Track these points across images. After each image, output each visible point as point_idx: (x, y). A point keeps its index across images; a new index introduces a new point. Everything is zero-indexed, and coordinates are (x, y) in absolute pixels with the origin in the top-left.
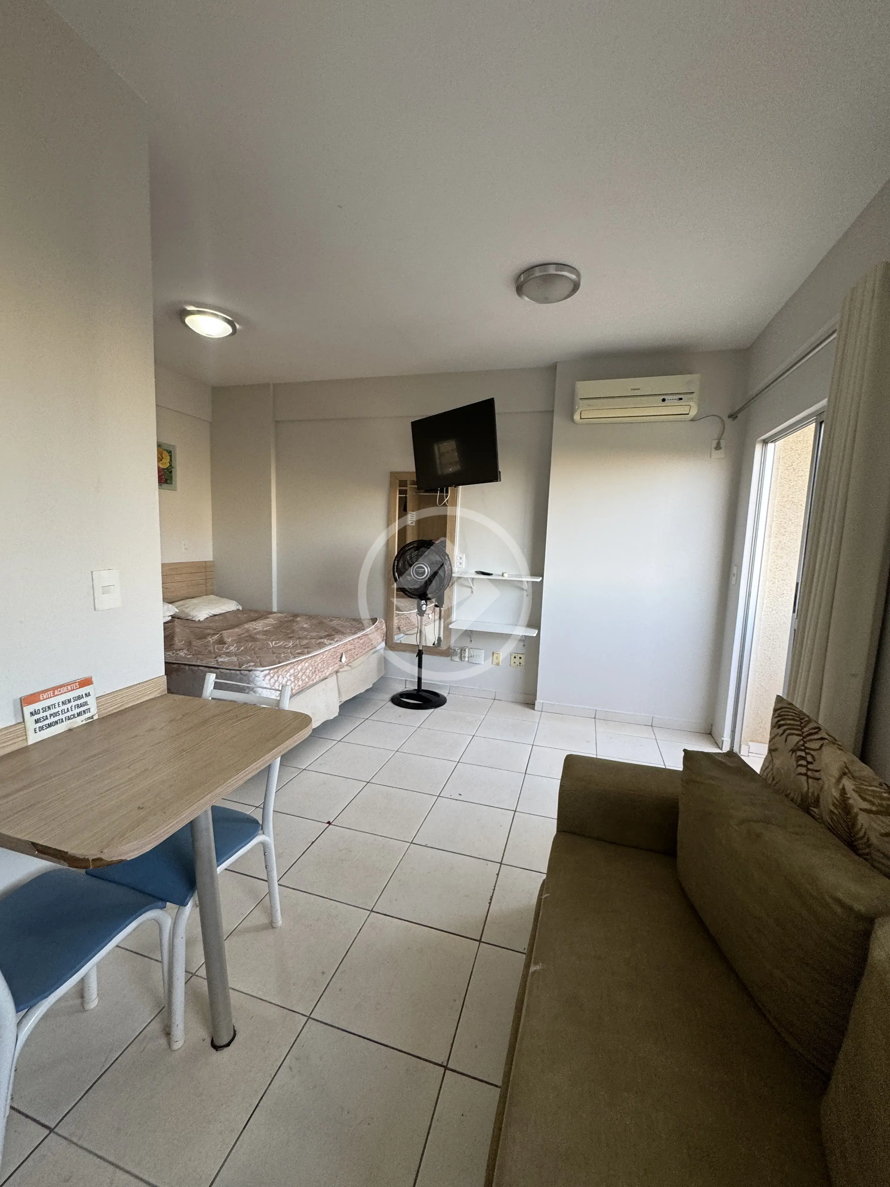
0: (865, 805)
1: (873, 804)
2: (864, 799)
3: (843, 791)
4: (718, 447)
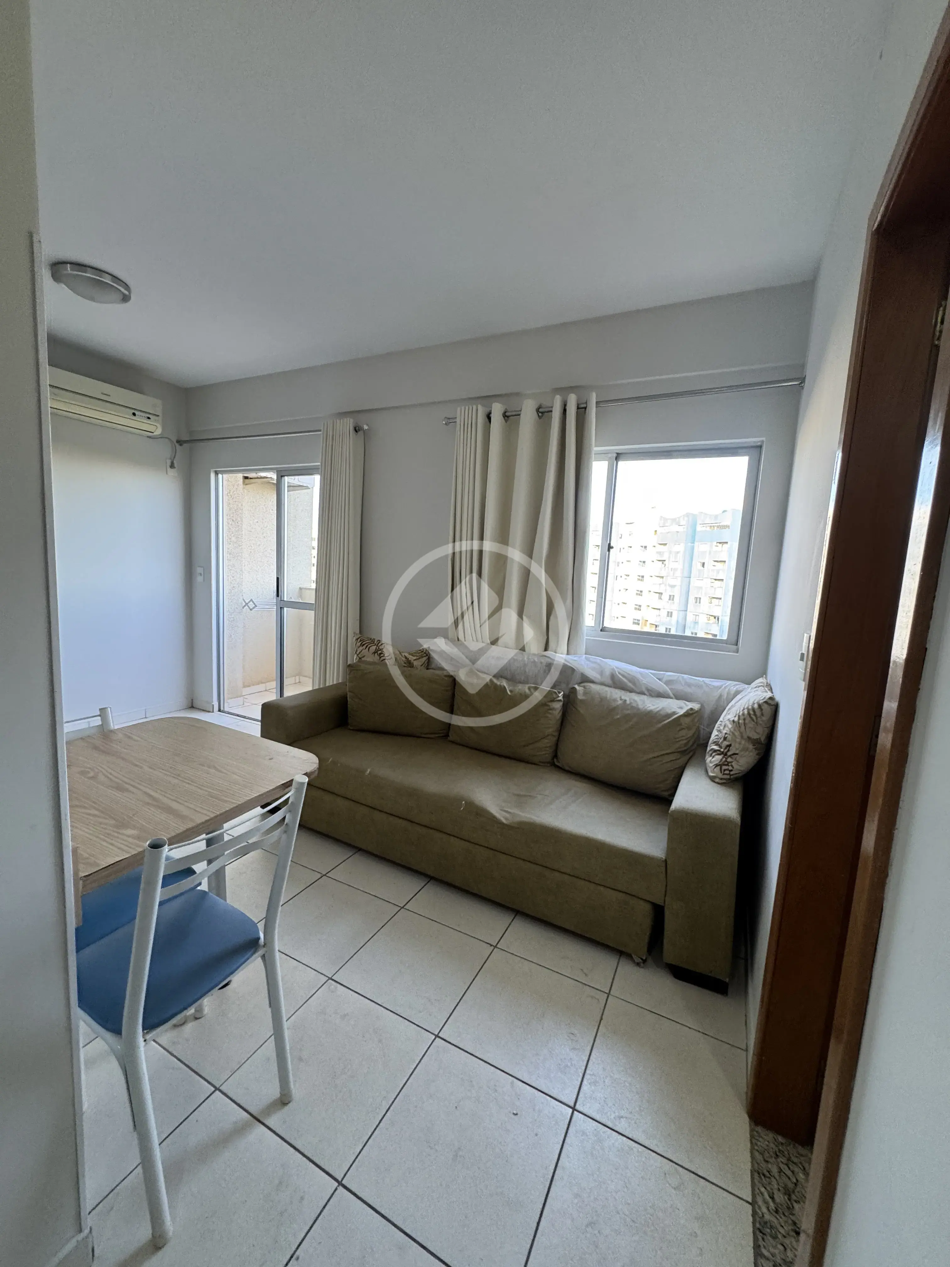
0: (415, 658)
1: (417, 656)
2: (414, 656)
3: (406, 657)
4: (172, 466)
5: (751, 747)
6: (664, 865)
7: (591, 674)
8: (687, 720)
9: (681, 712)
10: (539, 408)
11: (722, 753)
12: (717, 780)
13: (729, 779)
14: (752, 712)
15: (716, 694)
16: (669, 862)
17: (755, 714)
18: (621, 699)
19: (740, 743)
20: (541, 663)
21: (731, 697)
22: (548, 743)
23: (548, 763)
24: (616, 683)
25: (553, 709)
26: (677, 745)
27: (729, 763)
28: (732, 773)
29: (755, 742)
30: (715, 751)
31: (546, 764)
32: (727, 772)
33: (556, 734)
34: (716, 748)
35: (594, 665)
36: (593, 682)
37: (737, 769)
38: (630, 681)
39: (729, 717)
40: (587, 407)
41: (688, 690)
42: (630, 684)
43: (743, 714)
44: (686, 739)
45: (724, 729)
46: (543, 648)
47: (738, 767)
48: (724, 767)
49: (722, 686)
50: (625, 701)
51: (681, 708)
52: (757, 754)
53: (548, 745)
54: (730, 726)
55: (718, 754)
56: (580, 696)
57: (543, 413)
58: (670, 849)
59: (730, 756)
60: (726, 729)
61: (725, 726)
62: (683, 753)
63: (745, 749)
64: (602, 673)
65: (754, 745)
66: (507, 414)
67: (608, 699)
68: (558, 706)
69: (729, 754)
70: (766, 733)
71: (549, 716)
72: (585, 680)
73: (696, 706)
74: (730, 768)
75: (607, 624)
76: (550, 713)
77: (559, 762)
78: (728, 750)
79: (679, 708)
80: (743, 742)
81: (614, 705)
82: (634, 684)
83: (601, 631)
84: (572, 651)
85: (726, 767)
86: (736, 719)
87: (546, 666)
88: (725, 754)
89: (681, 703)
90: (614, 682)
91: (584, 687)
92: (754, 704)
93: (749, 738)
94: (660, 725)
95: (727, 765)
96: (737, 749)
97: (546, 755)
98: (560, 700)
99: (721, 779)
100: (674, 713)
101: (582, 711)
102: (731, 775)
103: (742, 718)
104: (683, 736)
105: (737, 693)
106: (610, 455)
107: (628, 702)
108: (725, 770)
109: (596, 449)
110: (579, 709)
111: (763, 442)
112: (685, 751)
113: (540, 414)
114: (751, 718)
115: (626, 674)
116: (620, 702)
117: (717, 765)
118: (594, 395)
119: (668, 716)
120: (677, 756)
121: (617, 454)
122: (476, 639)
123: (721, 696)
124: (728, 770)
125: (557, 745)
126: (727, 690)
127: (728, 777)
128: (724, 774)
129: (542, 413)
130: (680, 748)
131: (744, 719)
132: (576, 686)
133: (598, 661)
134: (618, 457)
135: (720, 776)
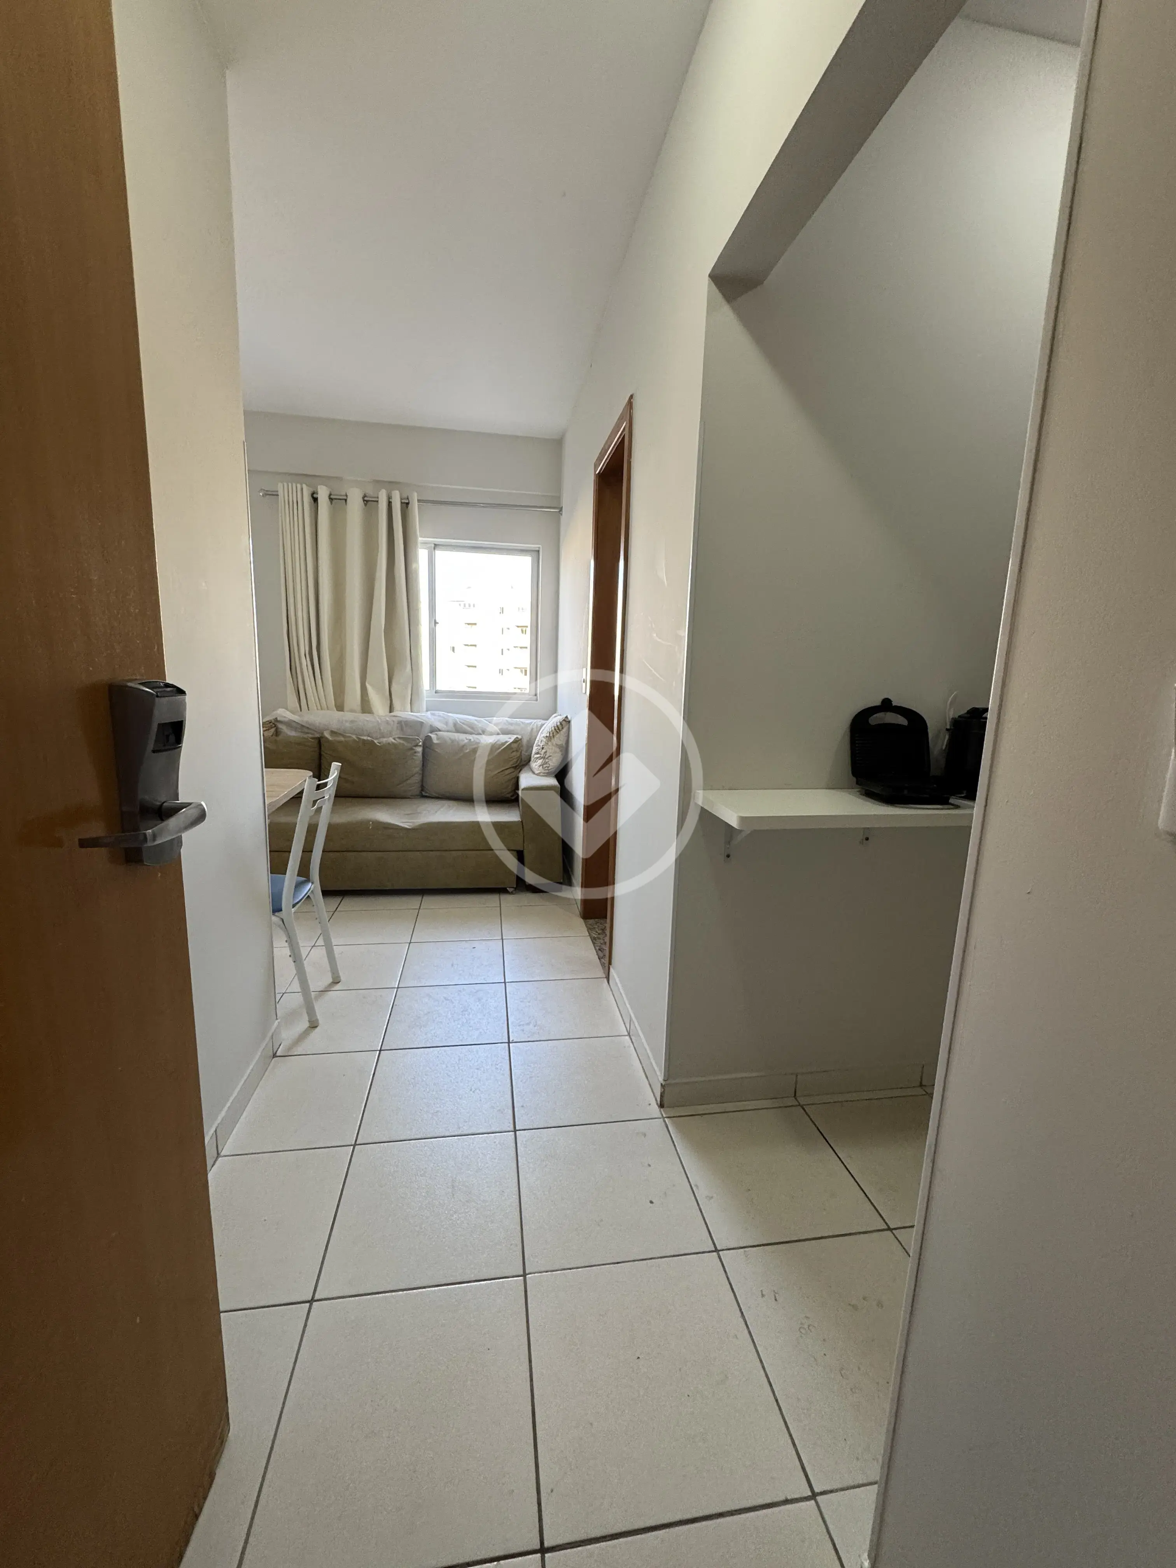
5: (558, 750)
6: (521, 823)
7: (439, 725)
8: (515, 746)
9: (511, 740)
10: (364, 497)
11: (542, 757)
12: (542, 774)
13: (547, 773)
14: (557, 728)
15: (529, 729)
16: (524, 822)
17: (559, 729)
18: (467, 739)
19: (552, 749)
20: (394, 721)
21: (538, 729)
22: (417, 778)
23: (417, 795)
24: (458, 729)
25: (418, 752)
26: (511, 763)
27: (547, 762)
28: (549, 768)
29: (560, 747)
30: (537, 758)
31: (417, 797)
32: (546, 768)
33: (421, 772)
34: (538, 756)
35: (440, 718)
36: (440, 731)
37: (552, 766)
38: (469, 727)
39: (542, 735)
40: (409, 502)
41: (512, 728)
42: (469, 729)
43: (552, 731)
44: (517, 758)
45: (541, 743)
46: (388, 709)
47: (552, 764)
48: (544, 766)
49: (532, 723)
50: (470, 739)
51: (510, 738)
52: (562, 755)
53: (417, 781)
54: (545, 740)
55: (540, 759)
56: (435, 741)
57: (369, 502)
58: (522, 816)
59: (547, 758)
60: (543, 742)
61: (541, 741)
62: (515, 768)
63: (555, 752)
64: (447, 724)
65: (560, 749)
66: (332, 497)
67: (457, 739)
68: (420, 749)
69: (546, 757)
70: (565, 741)
71: (414, 757)
72: (434, 730)
73: (520, 737)
74: (548, 765)
75: (439, 688)
76: (415, 756)
77: (426, 793)
78: (546, 755)
79: (510, 739)
80: (553, 748)
81: (462, 743)
82: (472, 728)
83: (436, 693)
84: (415, 709)
85: (546, 765)
86: (548, 735)
87: (398, 724)
88: (544, 758)
89: (509, 736)
90: (456, 730)
91: (436, 734)
92: (557, 723)
93: (557, 745)
94: (498, 751)
95: (546, 764)
96: (550, 753)
97: (416, 789)
98: (420, 746)
99: (544, 773)
100: (506, 742)
101: (439, 751)
102: (549, 770)
103: (551, 733)
104: (514, 756)
105: (542, 725)
106: (429, 545)
107: (472, 740)
108: (545, 767)
109: (420, 539)
110: (437, 750)
111: (539, 548)
112: (516, 767)
113: (365, 502)
114: (557, 731)
115: (465, 722)
116: (466, 741)
117: (540, 766)
118: (416, 494)
119: (503, 744)
120: (512, 770)
121: (435, 545)
122: (321, 706)
123: (532, 729)
124: (546, 767)
125: (422, 781)
126: (535, 725)
127: (547, 771)
128: (545, 770)
129: (367, 501)
130: (512, 765)
131: (553, 733)
132: (430, 734)
133: (442, 715)
134: (436, 546)
135: (543, 771)
